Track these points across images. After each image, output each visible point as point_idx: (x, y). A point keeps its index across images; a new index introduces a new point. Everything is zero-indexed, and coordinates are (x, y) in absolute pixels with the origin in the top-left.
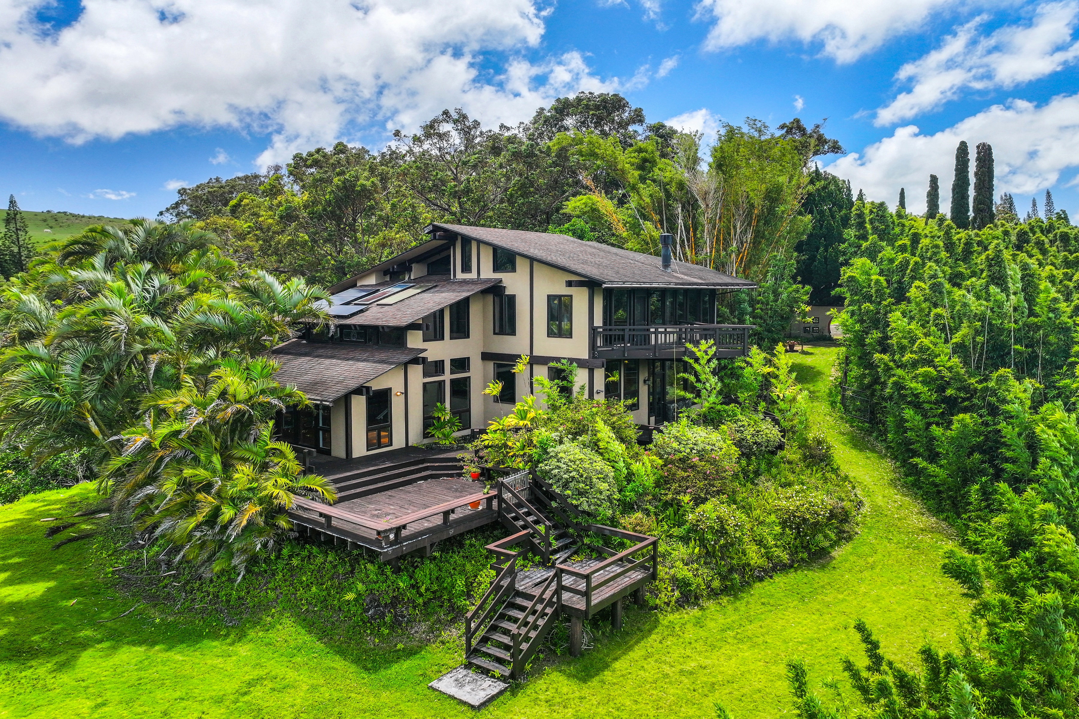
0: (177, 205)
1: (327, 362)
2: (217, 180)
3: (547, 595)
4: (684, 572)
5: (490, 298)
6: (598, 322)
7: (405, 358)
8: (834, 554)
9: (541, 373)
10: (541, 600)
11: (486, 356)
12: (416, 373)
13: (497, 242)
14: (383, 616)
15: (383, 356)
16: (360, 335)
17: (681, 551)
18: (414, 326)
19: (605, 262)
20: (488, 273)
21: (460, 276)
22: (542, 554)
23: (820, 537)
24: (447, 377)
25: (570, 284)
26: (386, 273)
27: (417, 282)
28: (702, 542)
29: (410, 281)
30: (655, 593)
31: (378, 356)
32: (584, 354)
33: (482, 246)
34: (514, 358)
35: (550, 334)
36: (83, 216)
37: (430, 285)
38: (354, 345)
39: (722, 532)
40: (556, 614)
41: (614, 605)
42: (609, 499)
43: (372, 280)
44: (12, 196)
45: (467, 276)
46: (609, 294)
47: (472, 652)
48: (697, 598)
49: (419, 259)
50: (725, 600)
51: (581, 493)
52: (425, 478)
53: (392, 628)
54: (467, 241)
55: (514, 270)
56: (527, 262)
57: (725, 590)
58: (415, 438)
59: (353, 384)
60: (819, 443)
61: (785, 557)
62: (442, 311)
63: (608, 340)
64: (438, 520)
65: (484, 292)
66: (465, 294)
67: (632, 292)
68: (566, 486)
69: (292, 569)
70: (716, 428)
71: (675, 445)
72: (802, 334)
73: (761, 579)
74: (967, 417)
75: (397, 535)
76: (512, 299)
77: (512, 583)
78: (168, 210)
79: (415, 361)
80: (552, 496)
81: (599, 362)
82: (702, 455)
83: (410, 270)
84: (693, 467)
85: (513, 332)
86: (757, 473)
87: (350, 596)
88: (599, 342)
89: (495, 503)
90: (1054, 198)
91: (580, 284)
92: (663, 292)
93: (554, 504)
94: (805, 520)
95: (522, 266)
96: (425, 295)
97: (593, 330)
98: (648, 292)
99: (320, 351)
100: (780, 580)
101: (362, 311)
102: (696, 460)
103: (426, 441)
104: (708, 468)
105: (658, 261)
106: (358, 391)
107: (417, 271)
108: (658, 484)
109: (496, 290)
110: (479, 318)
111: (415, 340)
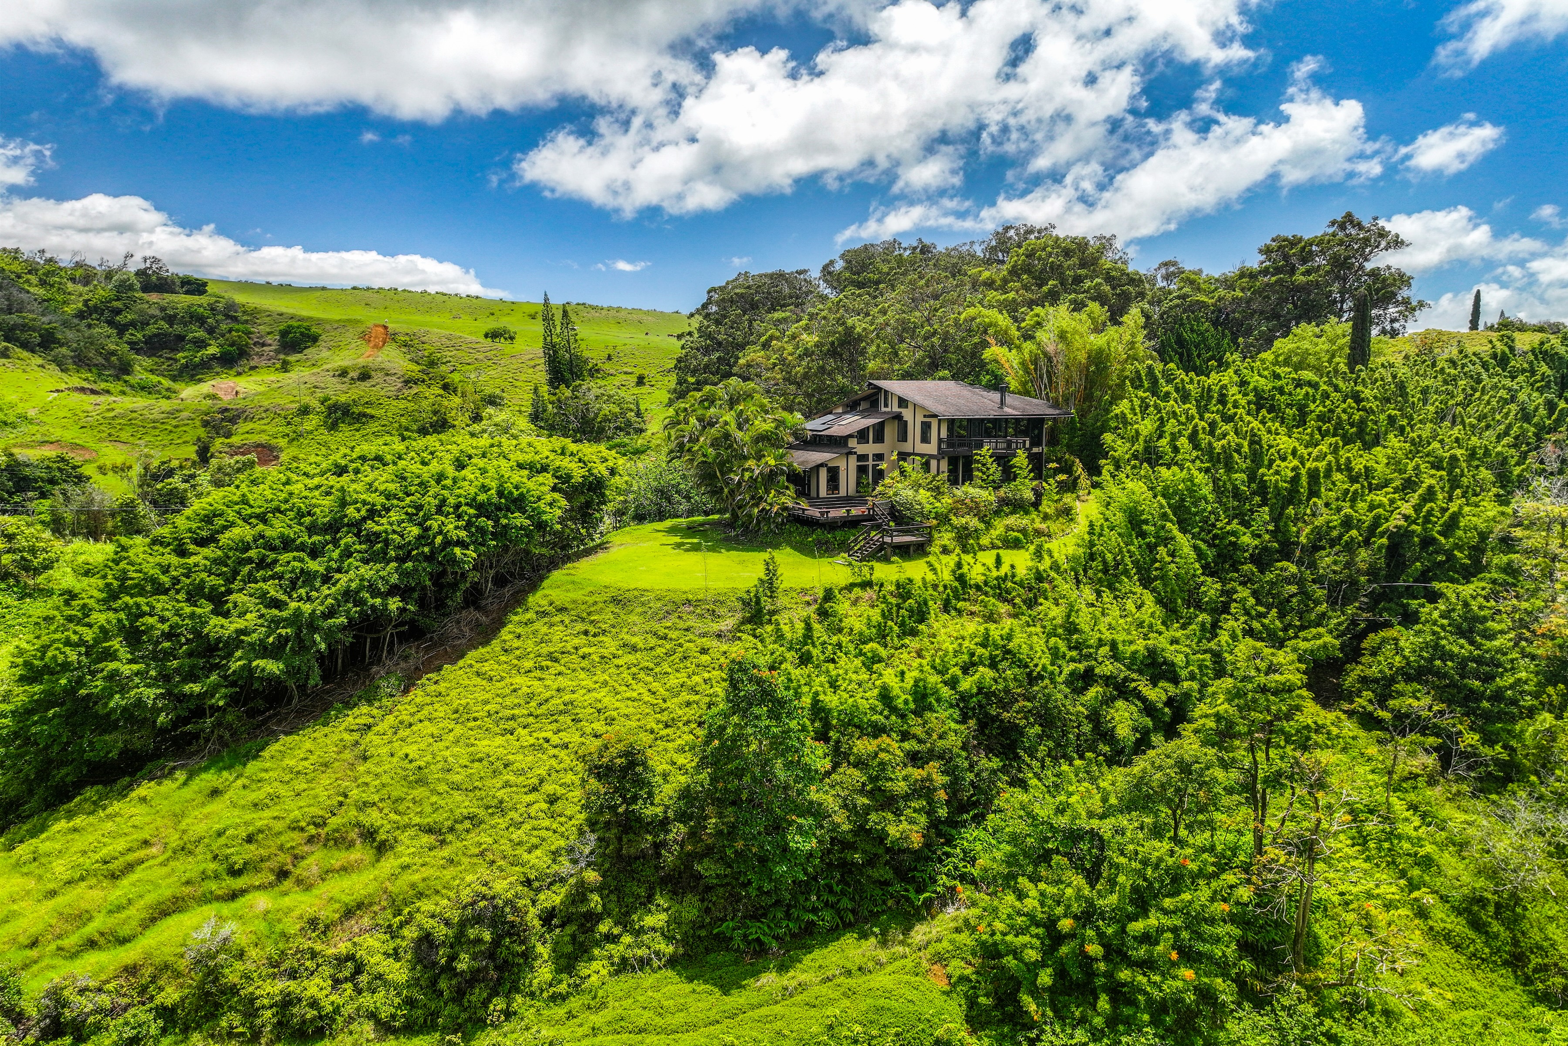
1: (811, 453)
5: (896, 422)
6: (942, 436)
7: (848, 452)
12: (853, 460)
13: (900, 393)
14: (822, 547)
15: (837, 450)
16: (827, 440)
18: (854, 436)
20: (895, 409)
22: (882, 530)
24: (870, 463)
26: (847, 407)
27: (860, 412)
28: (958, 532)
29: (857, 411)
30: (931, 549)
31: (834, 450)
32: (936, 453)
33: (894, 396)
34: (907, 454)
35: (922, 441)
37: (866, 414)
40: (881, 544)
41: (908, 546)
45: (886, 410)
46: (949, 422)
47: (849, 555)
48: (949, 552)
49: (863, 401)
51: (907, 509)
53: (825, 551)
54: (886, 391)
55: (907, 408)
56: (912, 404)
58: (851, 491)
62: (869, 428)
65: (894, 418)
66: (883, 419)
67: (962, 420)
68: (901, 507)
71: (962, 494)
76: (906, 422)
79: (852, 454)
80: (895, 510)
81: (942, 456)
82: (972, 499)
83: (860, 406)
84: (967, 504)
85: (906, 440)
87: (811, 539)
88: (942, 446)
89: (871, 512)
91: (936, 418)
95: (911, 407)
96: (863, 419)
97: (940, 440)
99: (809, 448)
101: (829, 428)
103: (856, 493)
106: (826, 465)
107: (862, 407)
108: (949, 511)
109: (898, 417)
110: (890, 432)
111: (853, 443)
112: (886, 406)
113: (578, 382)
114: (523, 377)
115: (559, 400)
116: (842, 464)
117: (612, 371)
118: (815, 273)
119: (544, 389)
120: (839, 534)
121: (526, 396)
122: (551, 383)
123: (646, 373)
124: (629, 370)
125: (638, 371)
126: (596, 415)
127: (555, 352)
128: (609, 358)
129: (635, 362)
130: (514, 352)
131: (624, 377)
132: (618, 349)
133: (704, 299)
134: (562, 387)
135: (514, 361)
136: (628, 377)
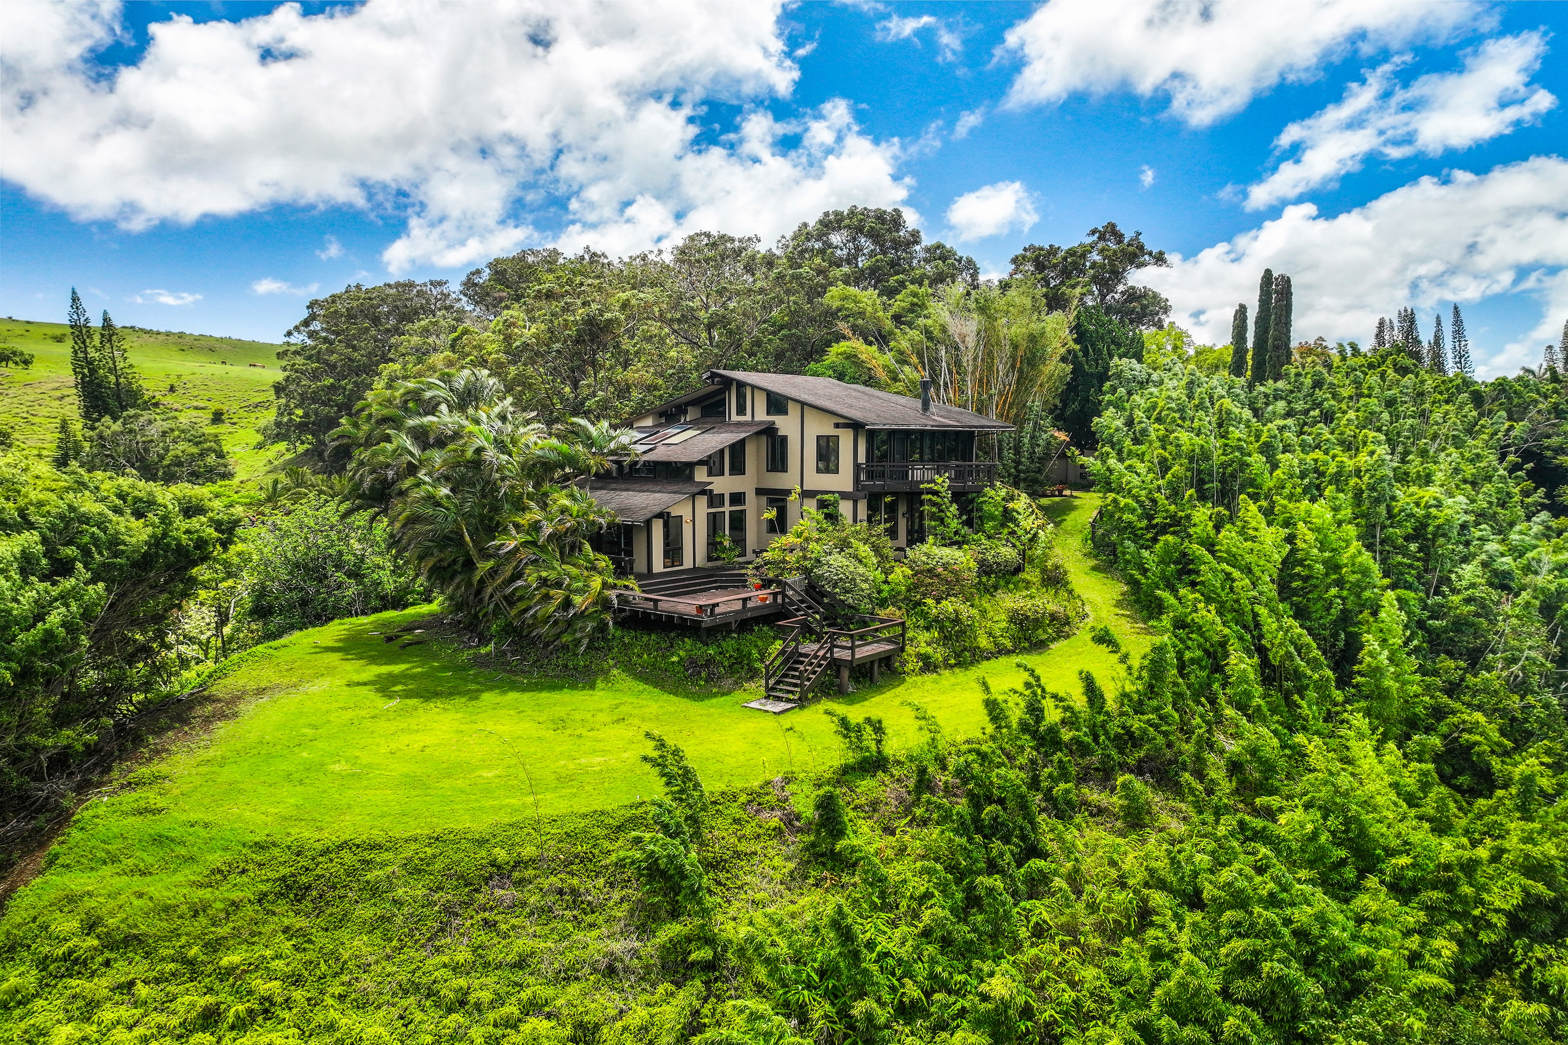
0: (306, 323)
1: (625, 494)
2: (358, 287)
3: (821, 653)
4: (924, 649)
5: (764, 439)
6: (862, 459)
7: (696, 490)
8: (1052, 646)
9: (811, 506)
10: (816, 657)
11: (759, 492)
12: (702, 502)
13: (770, 387)
14: (699, 673)
15: (675, 488)
16: (649, 471)
17: (926, 636)
18: (701, 463)
19: (868, 405)
20: (761, 415)
21: (735, 418)
22: (817, 634)
23: (1040, 631)
24: (727, 508)
25: (837, 426)
26: (661, 415)
27: (694, 424)
28: (942, 629)
29: (686, 423)
30: (904, 663)
31: (670, 488)
32: (849, 488)
33: (757, 393)
34: (788, 492)
35: (819, 471)
36: (158, 333)
37: (708, 426)
38: (645, 480)
39: (957, 621)
40: (829, 664)
41: (872, 663)
42: (869, 596)
43: (649, 422)
44: (105, 313)
45: (742, 418)
46: (872, 435)
47: (769, 689)
48: (936, 667)
49: (693, 403)
50: (956, 670)
51: (847, 591)
52: (716, 588)
53: (706, 681)
54: (741, 385)
55: (785, 413)
56: (799, 406)
57: (959, 664)
58: (701, 561)
59: (657, 510)
60: (1057, 567)
61: (1009, 645)
62: (722, 451)
63: (871, 476)
64: (738, 606)
65: (758, 433)
66: (743, 435)
67: (892, 433)
68: (835, 586)
69: (624, 644)
70: (960, 548)
71: (924, 559)
72: (1079, 481)
73: (988, 659)
74: (1170, 538)
75: (712, 611)
76: (784, 439)
77: (796, 648)
78: (297, 328)
79: (703, 492)
80: (823, 594)
81: (862, 494)
82: (945, 566)
83: (685, 413)
84: (938, 576)
85: (784, 469)
86: (996, 588)
87: (675, 659)
88: (863, 477)
89: (779, 599)
90: (1463, 315)
91: (846, 426)
92: (922, 433)
93: (826, 600)
94: (1027, 617)
95: (794, 410)
96: (706, 436)
97: (857, 467)
98: (907, 433)
99: (614, 486)
100: (1003, 660)
101: (651, 450)
102: (940, 570)
103: (710, 564)
104: (950, 577)
105: (918, 404)
106: (660, 515)
107: (692, 414)
108: (909, 590)
109: (770, 431)
110: (754, 457)
111: (701, 475)
112: (741, 411)
113: (132, 412)
114: (44, 411)
115: (101, 437)
116: (683, 511)
117: (176, 406)
118: (455, 287)
119: (77, 427)
120: (729, 645)
121: (49, 437)
122: (87, 415)
123: (225, 408)
124: (201, 404)
125: (214, 406)
126: (162, 458)
127: (93, 371)
128: (172, 389)
129: (209, 394)
130: (28, 379)
131: (195, 413)
132: (184, 379)
133: (305, 314)
134: (107, 419)
135: (29, 390)
136: (200, 413)
